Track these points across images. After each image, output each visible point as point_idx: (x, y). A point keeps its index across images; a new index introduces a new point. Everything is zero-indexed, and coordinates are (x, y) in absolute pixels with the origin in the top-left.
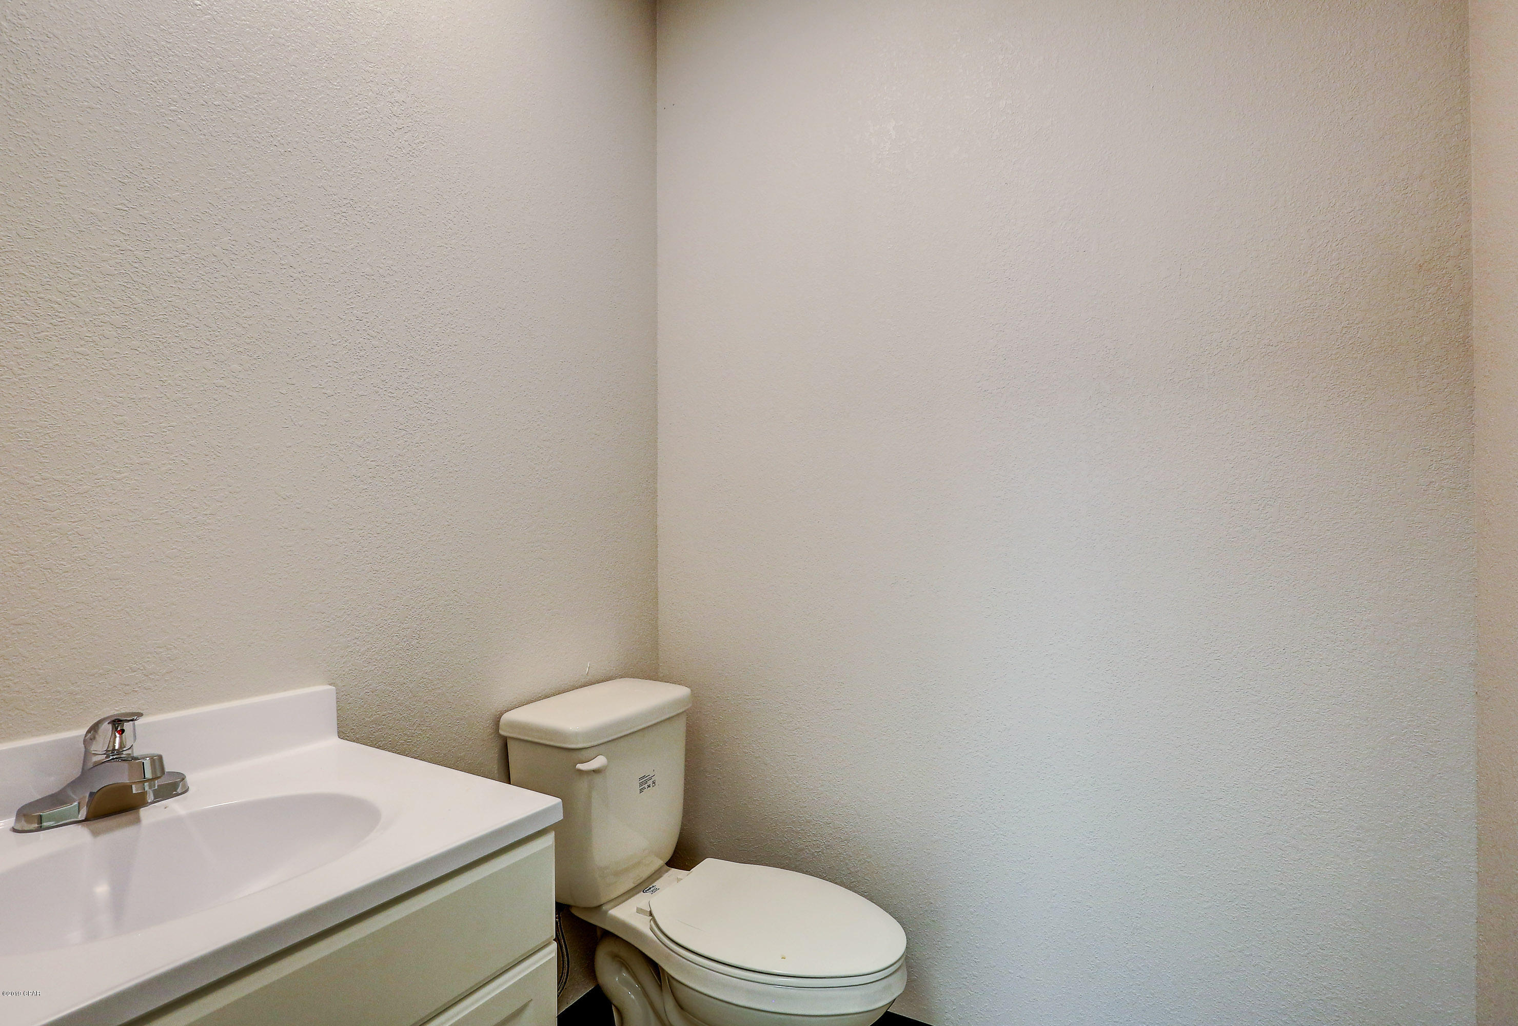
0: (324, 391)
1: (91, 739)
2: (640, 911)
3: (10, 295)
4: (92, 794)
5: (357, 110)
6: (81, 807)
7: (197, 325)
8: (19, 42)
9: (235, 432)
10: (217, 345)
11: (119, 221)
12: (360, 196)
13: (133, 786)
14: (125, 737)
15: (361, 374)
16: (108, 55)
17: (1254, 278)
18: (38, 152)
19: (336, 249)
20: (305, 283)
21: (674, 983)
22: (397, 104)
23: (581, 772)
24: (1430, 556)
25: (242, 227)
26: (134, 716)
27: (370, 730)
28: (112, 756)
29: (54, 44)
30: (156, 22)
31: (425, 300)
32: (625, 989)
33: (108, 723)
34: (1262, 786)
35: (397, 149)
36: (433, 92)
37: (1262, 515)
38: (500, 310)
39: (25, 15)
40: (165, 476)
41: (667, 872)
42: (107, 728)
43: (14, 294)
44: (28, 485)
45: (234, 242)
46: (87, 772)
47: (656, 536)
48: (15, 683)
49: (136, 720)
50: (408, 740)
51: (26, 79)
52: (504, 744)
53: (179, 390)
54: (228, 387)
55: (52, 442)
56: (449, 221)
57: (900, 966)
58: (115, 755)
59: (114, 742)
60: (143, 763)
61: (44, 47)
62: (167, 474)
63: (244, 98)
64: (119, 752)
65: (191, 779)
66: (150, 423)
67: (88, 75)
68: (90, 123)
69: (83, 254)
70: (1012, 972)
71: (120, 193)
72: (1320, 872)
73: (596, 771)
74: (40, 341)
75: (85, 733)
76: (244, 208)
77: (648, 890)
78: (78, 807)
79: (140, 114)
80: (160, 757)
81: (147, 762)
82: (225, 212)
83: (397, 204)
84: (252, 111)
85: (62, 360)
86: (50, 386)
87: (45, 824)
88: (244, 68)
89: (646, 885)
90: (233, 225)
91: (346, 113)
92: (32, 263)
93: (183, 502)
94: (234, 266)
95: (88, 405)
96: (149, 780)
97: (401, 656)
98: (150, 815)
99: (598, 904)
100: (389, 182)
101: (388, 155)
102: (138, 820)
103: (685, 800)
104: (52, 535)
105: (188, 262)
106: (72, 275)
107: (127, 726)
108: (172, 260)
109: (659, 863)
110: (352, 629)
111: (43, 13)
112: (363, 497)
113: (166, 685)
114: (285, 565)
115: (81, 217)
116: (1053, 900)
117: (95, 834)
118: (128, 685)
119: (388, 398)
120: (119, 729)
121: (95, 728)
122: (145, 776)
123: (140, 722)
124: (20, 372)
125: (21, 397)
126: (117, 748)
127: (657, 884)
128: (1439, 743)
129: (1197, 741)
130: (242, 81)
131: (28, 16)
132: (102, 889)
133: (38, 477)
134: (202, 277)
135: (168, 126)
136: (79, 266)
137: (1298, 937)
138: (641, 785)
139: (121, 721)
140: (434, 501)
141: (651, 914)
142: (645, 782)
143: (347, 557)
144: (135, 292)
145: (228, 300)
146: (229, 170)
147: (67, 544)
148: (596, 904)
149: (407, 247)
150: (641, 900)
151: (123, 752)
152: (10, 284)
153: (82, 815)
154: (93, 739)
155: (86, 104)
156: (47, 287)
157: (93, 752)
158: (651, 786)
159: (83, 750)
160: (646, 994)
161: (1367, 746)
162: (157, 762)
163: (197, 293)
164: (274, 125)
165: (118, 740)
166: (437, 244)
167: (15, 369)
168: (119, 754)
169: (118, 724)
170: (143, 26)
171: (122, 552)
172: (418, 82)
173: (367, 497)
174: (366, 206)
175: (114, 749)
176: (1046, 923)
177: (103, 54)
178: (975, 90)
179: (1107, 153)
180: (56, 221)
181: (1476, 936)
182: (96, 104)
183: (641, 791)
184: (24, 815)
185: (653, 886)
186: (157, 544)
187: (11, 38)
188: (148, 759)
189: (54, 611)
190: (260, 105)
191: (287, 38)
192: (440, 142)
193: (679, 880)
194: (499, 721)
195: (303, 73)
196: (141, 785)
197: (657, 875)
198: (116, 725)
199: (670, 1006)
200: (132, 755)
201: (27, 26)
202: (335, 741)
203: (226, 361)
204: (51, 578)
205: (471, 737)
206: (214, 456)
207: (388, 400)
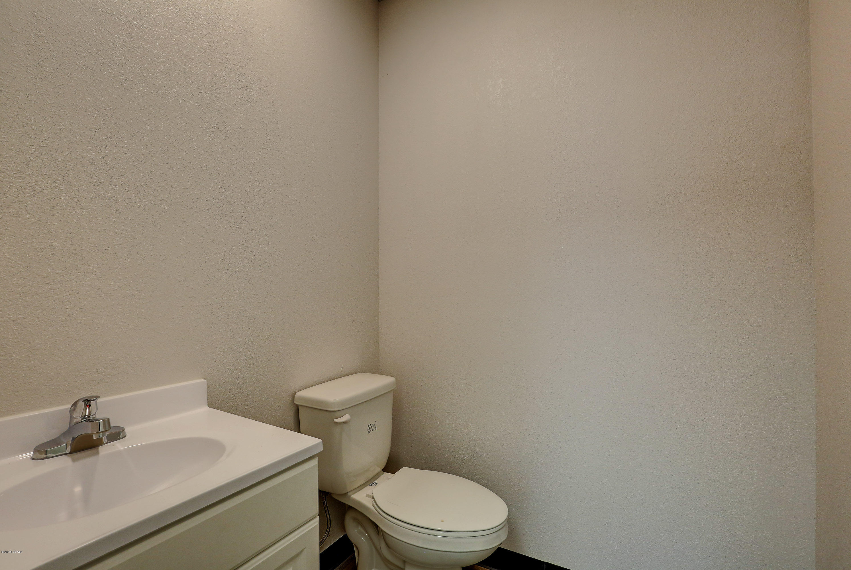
0: (201, 225)
1: (73, 410)
2: (367, 496)
3: (33, 176)
4: (73, 439)
5: (220, 78)
6: (67, 446)
7: (134, 191)
8: (40, 44)
9: (153, 247)
10: (144, 201)
11: (92, 137)
12: (221, 123)
13: (94, 435)
14: (92, 409)
15: (221, 216)
16: (87, 51)
17: (694, 156)
18: (49, 101)
19: (208, 150)
20: (191, 168)
21: (385, 534)
22: (241, 75)
23: (337, 423)
24: (790, 302)
25: (158, 139)
26: (96, 398)
27: (225, 402)
28: (85, 419)
29: (59, 45)
30: (113, 33)
31: (255, 177)
32: (360, 536)
33: (82, 402)
34: (699, 427)
35: (241, 98)
36: (261, 68)
37: (699, 282)
38: (296, 181)
39: (43, 30)
40: (116, 270)
41: (382, 474)
42: (81, 404)
43: (35, 176)
44: (42, 276)
45: (154, 147)
46: (72, 427)
47: (378, 298)
48: (35, 381)
49: (96, 400)
50: (246, 408)
51: (43, 63)
52: (297, 409)
53: (123, 225)
54: (150, 223)
55: (56, 253)
56: (268, 135)
57: (505, 525)
58: (86, 419)
59: (86, 411)
60: (99, 423)
61: (53, 47)
62: (117, 269)
63: (159, 72)
64: (88, 417)
65: (128, 430)
66: (108, 242)
67: (76, 61)
68: (77, 86)
69: (72, 154)
70: (564, 526)
71: (92, 122)
72: (730, 473)
73: (345, 423)
74: (49, 200)
75: (70, 407)
76: (159, 129)
77: (372, 484)
78: (66, 445)
79: (104, 81)
80: (108, 420)
81: (101, 422)
82: (149, 132)
83: (241, 127)
84: (164, 79)
85: (61, 210)
86: (54, 224)
87: (48, 455)
88: (159, 57)
89: (371, 482)
90: (153, 138)
91: (214, 79)
92: (46, 159)
93: (125, 284)
94: (153, 160)
95: (75, 234)
96: (102, 432)
97: (242, 363)
98: (104, 450)
99: (346, 492)
100: (237, 115)
101: (236, 101)
102: (97, 453)
103: (392, 436)
104: (55, 302)
105: (129, 158)
106: (67, 166)
107: (92, 403)
108: (120, 157)
109: (379, 469)
110: (216, 349)
111: (53, 29)
112: (222, 280)
113: (116, 381)
114: (180, 317)
115: (72, 135)
116: (586, 488)
117: (74, 460)
118: (95, 381)
119: (235, 228)
120: (88, 405)
121: (75, 404)
122: (100, 430)
123: (98, 400)
124: (38, 216)
125: (39, 230)
126: (87, 414)
127: (377, 481)
128: (795, 403)
129: (664, 403)
130: (159, 63)
131: (45, 31)
132: (78, 489)
133: (47, 272)
134: (136, 166)
135: (119, 87)
136: (70, 160)
137: (718, 508)
138: (368, 430)
139: (89, 400)
140: (260, 282)
141: (373, 498)
142: (371, 428)
143: (213, 312)
144: (100, 174)
145: (150, 178)
146: (151, 110)
147: (62, 307)
148: (344, 492)
149: (246, 149)
150: (368, 490)
151: (91, 417)
152: (33, 171)
153: (68, 450)
154: (74, 410)
155: (75, 76)
156: (53, 172)
157: (74, 417)
158: (374, 430)
159: (70, 416)
160: (371, 539)
161: (756, 405)
162: (107, 422)
163: (134, 174)
164: (175, 86)
165: (87, 410)
166: (262, 147)
167: (36, 215)
168: (88, 418)
169: (87, 402)
170: (106, 35)
171: (92, 311)
172: (252, 63)
173: (224, 280)
174: (224, 128)
175: (85, 415)
176: (582, 500)
177: (84, 50)
178: (545, 61)
179: (615, 92)
180: (59, 138)
181: (815, 507)
182: (81, 76)
183: (369, 432)
184: (38, 451)
185: (375, 482)
186: (111, 306)
187: (35, 42)
188: (102, 420)
189: (56, 343)
190: (168, 76)
191: (182, 41)
192: (264, 94)
193: (389, 479)
194: (294, 397)
195: (191, 59)
196: (97, 434)
197: (377, 476)
198: (87, 403)
199: (383, 545)
200: (95, 418)
201: (45, 36)
202: (206, 408)
203: (148, 209)
204: (54, 325)
205: (279, 405)
206: (142, 260)
207: (235, 229)
